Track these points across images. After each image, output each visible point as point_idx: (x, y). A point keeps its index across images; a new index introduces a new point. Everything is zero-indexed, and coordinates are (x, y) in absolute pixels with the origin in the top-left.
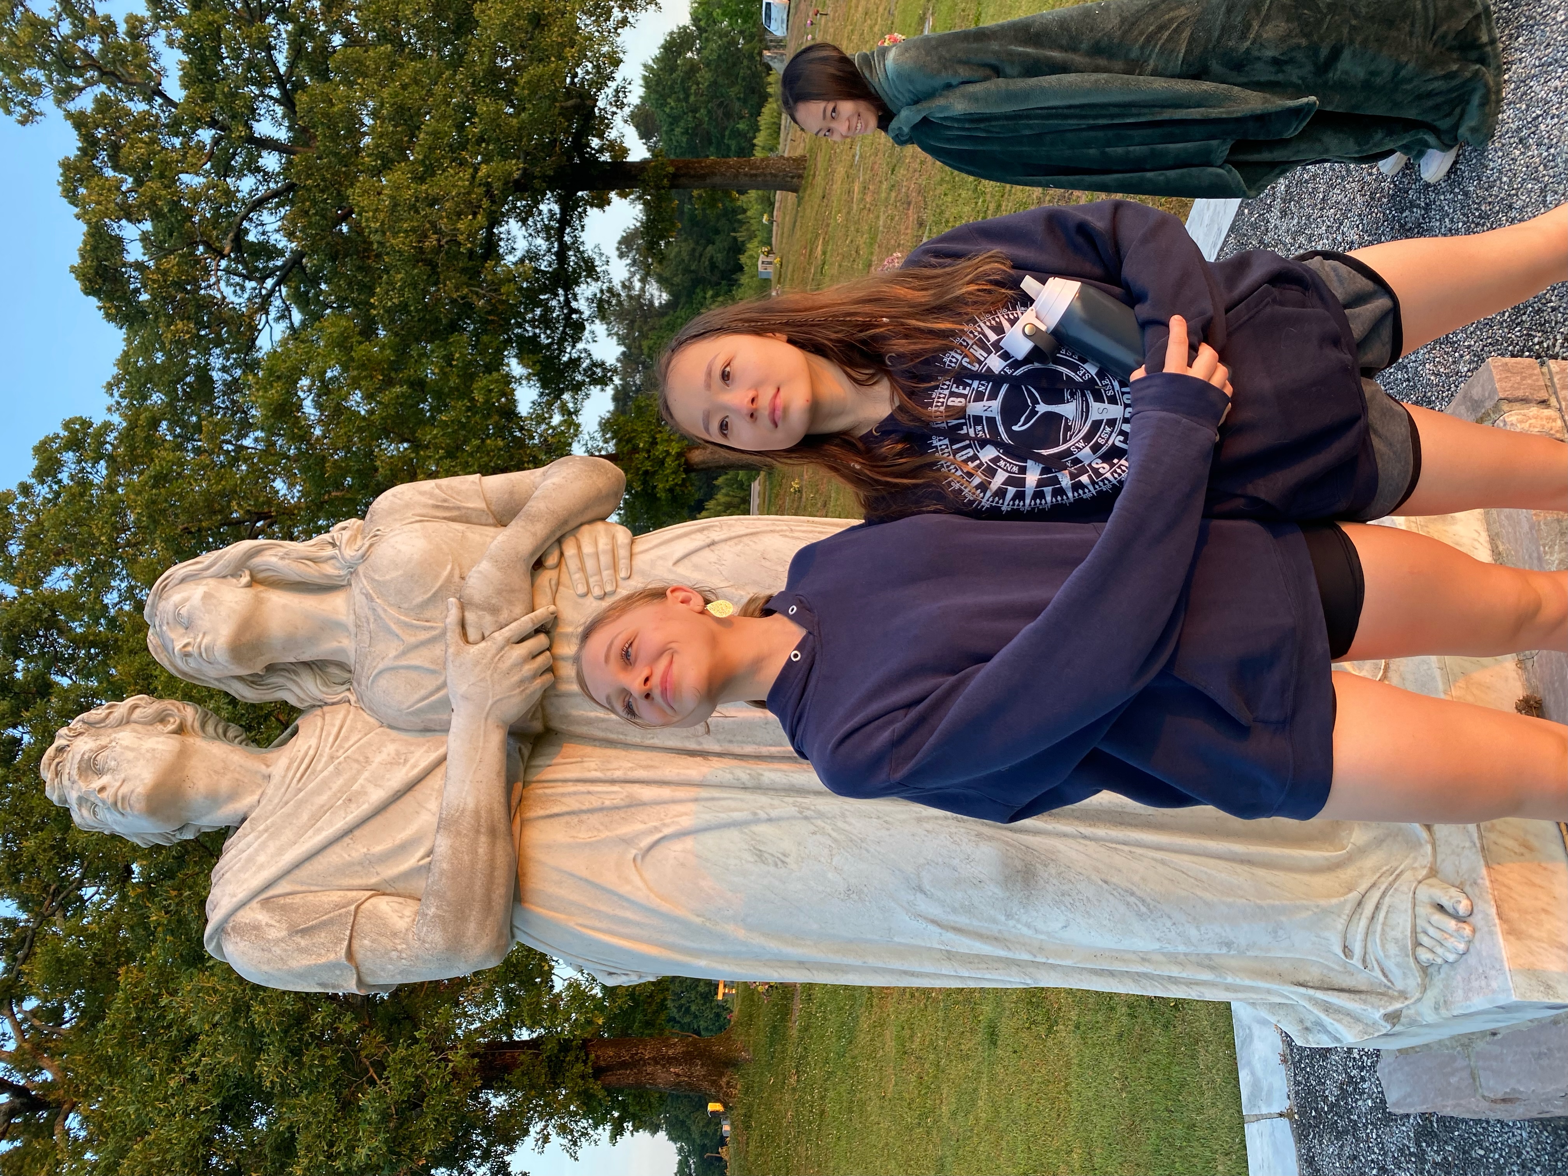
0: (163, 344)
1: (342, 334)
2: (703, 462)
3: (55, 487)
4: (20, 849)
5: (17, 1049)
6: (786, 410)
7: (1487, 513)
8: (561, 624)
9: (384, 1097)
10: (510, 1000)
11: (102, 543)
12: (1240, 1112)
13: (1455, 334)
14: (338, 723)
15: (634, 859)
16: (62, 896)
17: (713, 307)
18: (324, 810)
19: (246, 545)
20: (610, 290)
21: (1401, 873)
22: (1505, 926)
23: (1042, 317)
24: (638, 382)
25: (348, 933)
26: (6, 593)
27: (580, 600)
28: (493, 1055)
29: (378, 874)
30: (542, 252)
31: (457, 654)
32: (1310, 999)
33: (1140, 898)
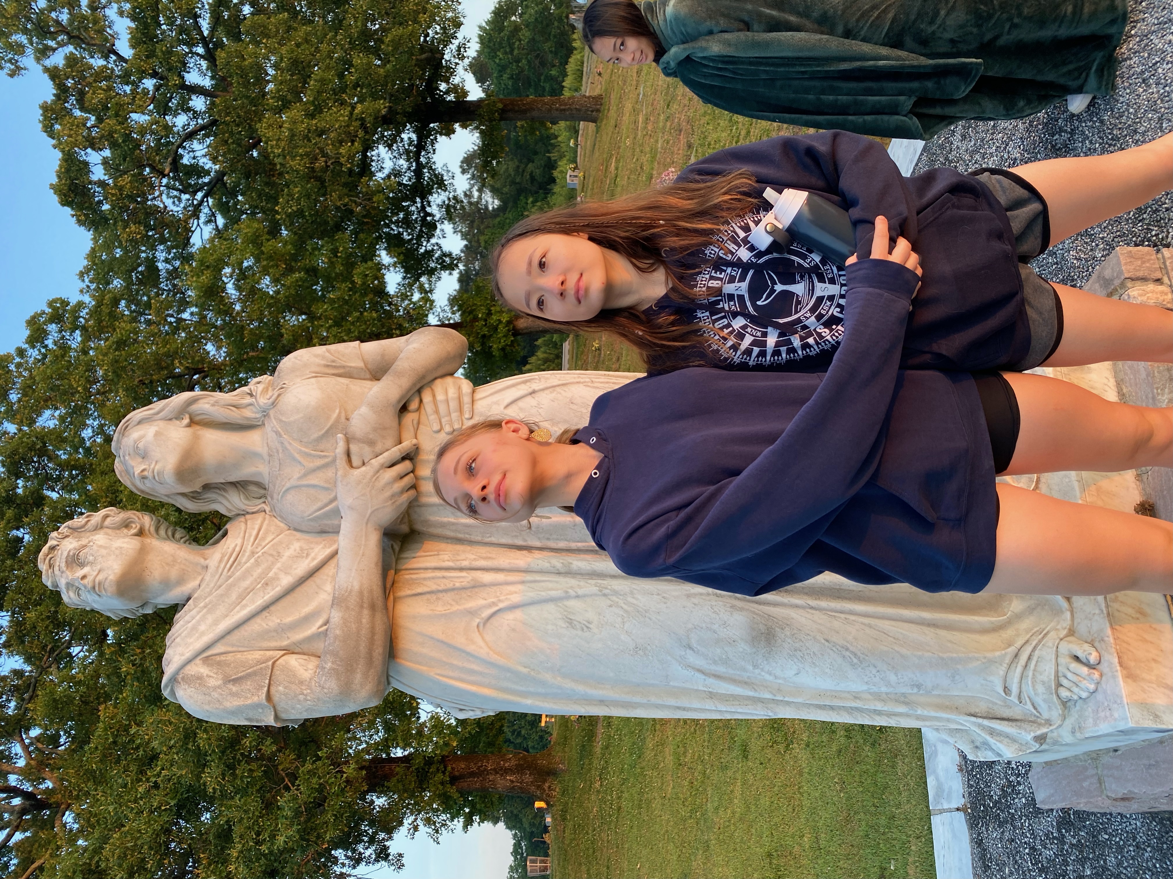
0: (120, 242)
1: (255, 233)
2: (526, 328)
3: (43, 350)
4: (24, 619)
5: (26, 765)
6: (587, 290)
7: (1114, 365)
8: (421, 453)
9: (296, 799)
10: (388, 727)
11: (79, 392)
12: (928, 807)
13: (1092, 228)
14: (257, 527)
15: (478, 626)
16: (56, 653)
17: (533, 210)
18: (248, 591)
19: (186, 395)
20: (455, 198)
21: (1048, 632)
22: (1125, 672)
23: (779, 218)
24: (477, 267)
25: (267, 681)
26: (9, 430)
27: (435, 435)
28: (376, 767)
29: (288, 638)
30: (404, 170)
31: (345, 476)
32: (979, 725)
33: (852, 653)
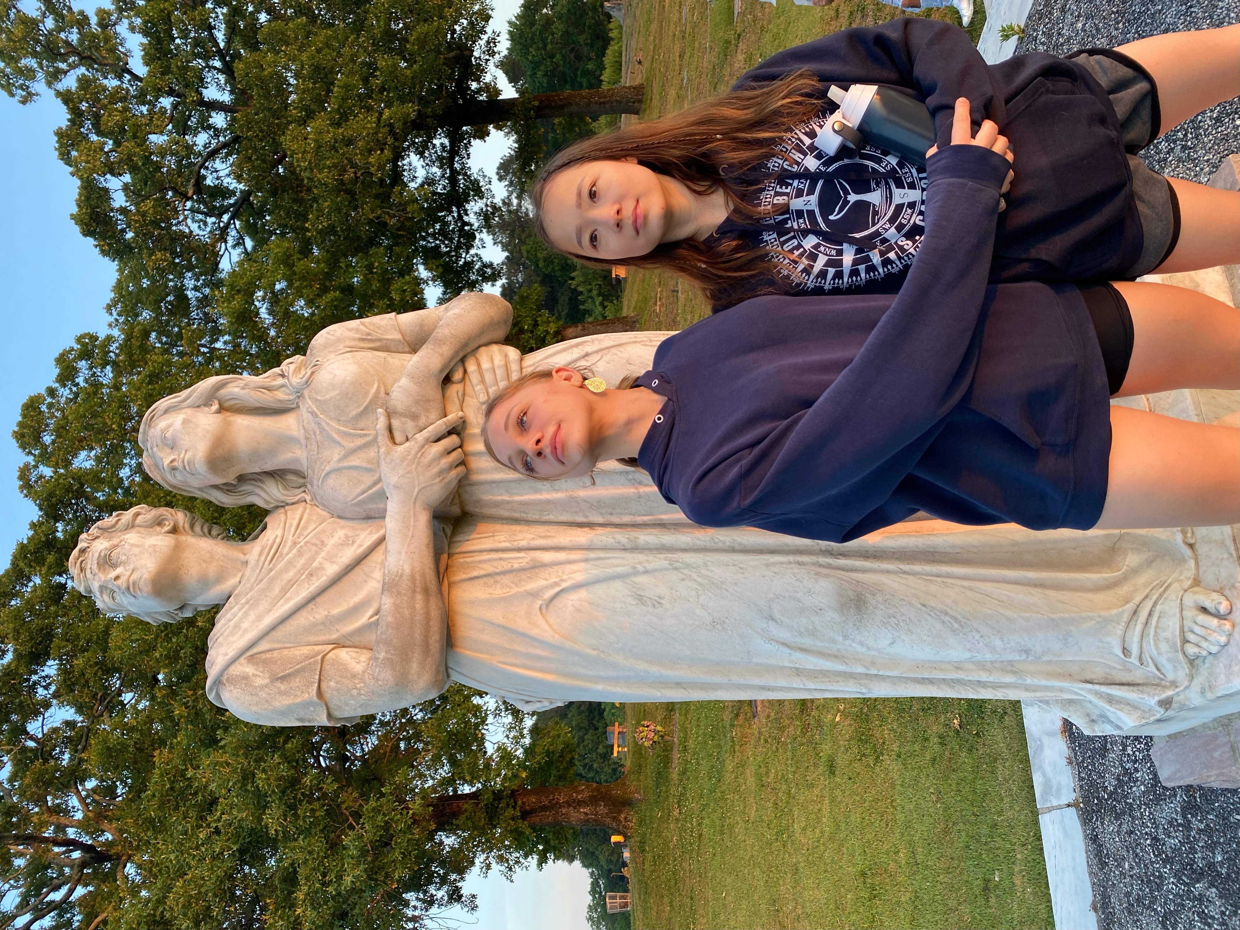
0: (147, 272)
1: (285, 253)
3: (74, 389)
4: (72, 666)
5: (84, 818)
6: (645, 219)
8: (468, 426)
9: (362, 838)
10: (453, 762)
11: (114, 430)
12: (1035, 808)
14: (297, 517)
15: (540, 609)
16: (107, 701)
18: (291, 584)
19: (213, 380)
20: (493, 206)
21: (1170, 585)
23: (848, 116)
24: (520, 280)
25: (317, 677)
26: (45, 473)
28: (443, 805)
29: (337, 631)
30: (438, 178)
31: (388, 453)
32: (1096, 693)
33: (952, 617)
